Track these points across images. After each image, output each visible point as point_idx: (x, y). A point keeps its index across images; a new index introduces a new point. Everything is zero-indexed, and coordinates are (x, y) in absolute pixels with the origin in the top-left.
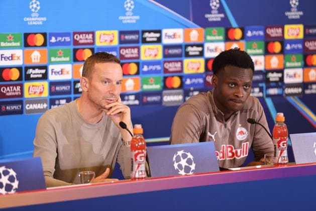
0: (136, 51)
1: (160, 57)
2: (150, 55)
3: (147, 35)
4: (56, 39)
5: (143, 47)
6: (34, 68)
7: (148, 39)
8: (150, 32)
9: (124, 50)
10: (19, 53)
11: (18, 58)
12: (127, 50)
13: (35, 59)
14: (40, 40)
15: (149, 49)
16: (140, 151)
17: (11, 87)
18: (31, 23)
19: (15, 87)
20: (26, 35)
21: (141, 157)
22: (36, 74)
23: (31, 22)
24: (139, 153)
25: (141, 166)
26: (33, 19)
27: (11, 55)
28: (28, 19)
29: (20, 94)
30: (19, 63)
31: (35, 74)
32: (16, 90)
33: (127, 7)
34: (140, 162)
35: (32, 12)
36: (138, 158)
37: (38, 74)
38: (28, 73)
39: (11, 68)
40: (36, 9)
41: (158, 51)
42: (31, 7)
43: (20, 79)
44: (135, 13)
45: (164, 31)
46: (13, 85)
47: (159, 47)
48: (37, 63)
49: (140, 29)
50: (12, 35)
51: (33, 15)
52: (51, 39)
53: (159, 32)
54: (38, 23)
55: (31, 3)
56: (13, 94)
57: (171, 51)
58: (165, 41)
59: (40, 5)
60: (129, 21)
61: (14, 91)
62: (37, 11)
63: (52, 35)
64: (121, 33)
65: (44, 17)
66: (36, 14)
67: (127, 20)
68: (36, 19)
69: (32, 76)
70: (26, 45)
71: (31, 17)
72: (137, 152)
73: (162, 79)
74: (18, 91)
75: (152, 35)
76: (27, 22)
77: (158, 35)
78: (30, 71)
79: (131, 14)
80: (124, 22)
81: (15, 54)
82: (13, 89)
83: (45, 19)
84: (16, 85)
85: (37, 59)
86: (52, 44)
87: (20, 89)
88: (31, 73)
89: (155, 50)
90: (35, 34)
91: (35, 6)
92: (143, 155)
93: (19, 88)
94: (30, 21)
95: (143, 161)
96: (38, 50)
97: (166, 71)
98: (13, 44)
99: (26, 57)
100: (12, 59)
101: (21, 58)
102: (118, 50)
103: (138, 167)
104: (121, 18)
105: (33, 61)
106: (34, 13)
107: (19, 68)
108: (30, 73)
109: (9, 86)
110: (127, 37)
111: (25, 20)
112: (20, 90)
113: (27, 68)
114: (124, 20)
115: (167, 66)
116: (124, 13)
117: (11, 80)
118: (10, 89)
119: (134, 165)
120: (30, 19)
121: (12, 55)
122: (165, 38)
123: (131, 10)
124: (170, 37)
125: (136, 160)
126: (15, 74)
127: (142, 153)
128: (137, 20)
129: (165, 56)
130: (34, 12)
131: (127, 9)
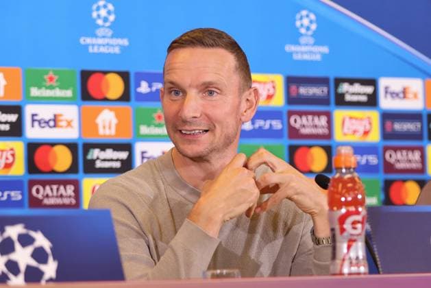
0: (323, 121)
1: (375, 137)
2: (355, 132)
3: (345, 87)
4: (150, 86)
5: (339, 114)
6: (103, 147)
7: (348, 98)
8: (352, 82)
9: (298, 118)
10: (70, 112)
11: (69, 124)
12: (304, 118)
13: (104, 127)
14: (115, 86)
15: (351, 118)
16: (352, 209)
17: (55, 187)
18: (96, 50)
19: (62, 188)
20: (86, 75)
21: (354, 223)
22: (109, 160)
23: (96, 48)
24: (348, 214)
25: (354, 244)
26: (100, 41)
27: (52, 117)
28: (89, 41)
29: (74, 201)
30: (72, 134)
31: (104, 160)
32: (64, 194)
33: (302, 25)
34: (352, 235)
35: (98, 27)
36: (347, 226)
37: (112, 160)
38: (89, 157)
39: (52, 144)
40: (106, 20)
41: (370, 124)
42: (95, 15)
43: (73, 169)
44: (319, 38)
45: (383, 82)
46: (59, 183)
47: (374, 115)
48: (110, 136)
49: (332, 74)
50: (56, 73)
51: (100, 32)
52: (138, 85)
53: (372, 82)
54: (111, 50)
55: (95, 7)
56: (59, 201)
57: (398, 126)
58: (386, 103)
59: (116, 12)
60: (306, 57)
61: (61, 196)
62: (108, 24)
63: (141, 76)
64: (291, 81)
65: (122, 37)
66: (107, 30)
67: (302, 53)
68: (106, 41)
69: (99, 164)
70: (86, 96)
71: (96, 37)
72: (343, 210)
73: (381, 185)
74: (70, 197)
75: (357, 88)
76: (86, 46)
77: (369, 90)
78: (95, 153)
79: (312, 41)
80: (296, 57)
81: (61, 115)
82: (58, 189)
83: (125, 42)
84: (65, 183)
85: (110, 128)
86: (142, 98)
87: (74, 191)
88: (98, 158)
89: (366, 123)
90: (105, 73)
91: (103, 12)
92: (358, 218)
93: (70, 190)
94: (93, 45)
95: (359, 235)
96: (111, 110)
97: (389, 168)
98: (58, 93)
99: (87, 122)
100: (55, 126)
101: (76, 124)
102: (285, 117)
103: (349, 247)
104: (289, 48)
105: (101, 132)
106: (102, 29)
107: (72, 146)
108: (95, 157)
109: (51, 183)
110: (303, 91)
111: (82, 41)
112: (73, 194)
113: (88, 147)
114: (297, 53)
115: (392, 157)
116: (295, 38)
117: (53, 172)
118: (52, 189)
119: (338, 244)
120: (94, 41)
121: (55, 116)
122: (386, 97)
123: (310, 33)
124: (395, 95)
125: (343, 230)
126: (62, 159)
127: (357, 213)
128: (324, 55)
129: (386, 135)
130: (103, 26)
131: (303, 31)
